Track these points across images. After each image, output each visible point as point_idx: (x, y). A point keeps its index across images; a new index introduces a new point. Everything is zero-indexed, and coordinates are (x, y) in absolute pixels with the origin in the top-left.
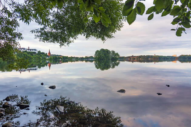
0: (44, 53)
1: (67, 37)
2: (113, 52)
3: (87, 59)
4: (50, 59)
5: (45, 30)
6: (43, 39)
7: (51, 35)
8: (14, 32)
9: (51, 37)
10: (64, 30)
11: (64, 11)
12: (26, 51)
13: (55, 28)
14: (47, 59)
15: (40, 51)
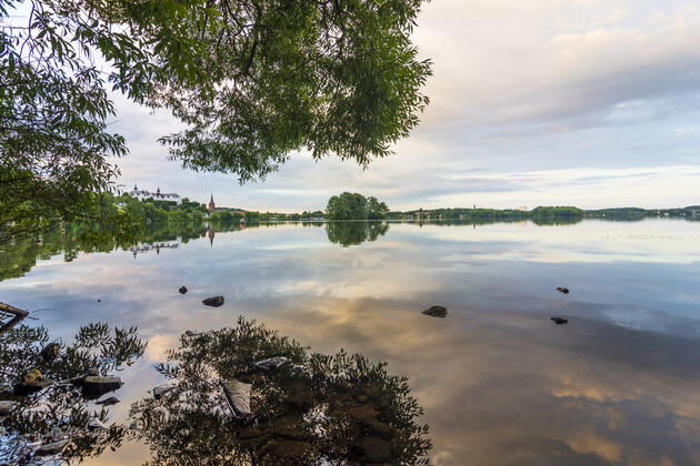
0: (200, 204)
1: (259, 156)
2: (374, 200)
3: (308, 218)
4: (214, 220)
5: (200, 136)
6: (193, 161)
7: (215, 150)
9: (216, 156)
10: (253, 139)
11: (252, 88)
12: (151, 200)
13: (226, 134)
14: (206, 220)
15: (187, 199)
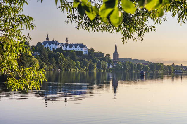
0: (104, 54)
6: (85, 23)
8: (19, 14)
12: (60, 50)
15: (92, 49)
